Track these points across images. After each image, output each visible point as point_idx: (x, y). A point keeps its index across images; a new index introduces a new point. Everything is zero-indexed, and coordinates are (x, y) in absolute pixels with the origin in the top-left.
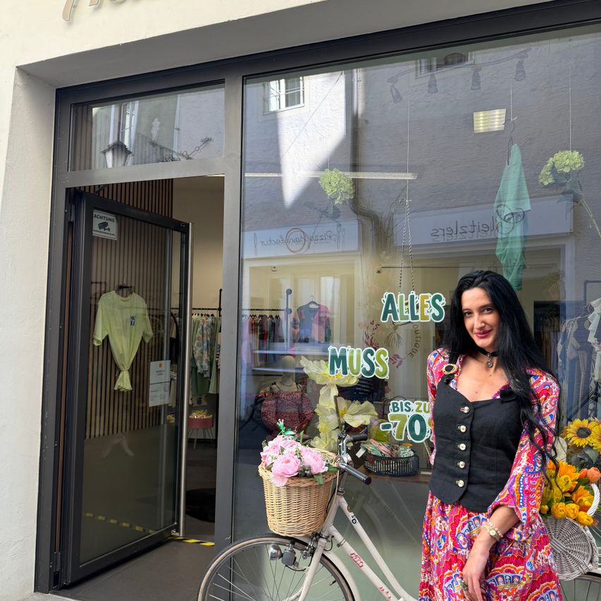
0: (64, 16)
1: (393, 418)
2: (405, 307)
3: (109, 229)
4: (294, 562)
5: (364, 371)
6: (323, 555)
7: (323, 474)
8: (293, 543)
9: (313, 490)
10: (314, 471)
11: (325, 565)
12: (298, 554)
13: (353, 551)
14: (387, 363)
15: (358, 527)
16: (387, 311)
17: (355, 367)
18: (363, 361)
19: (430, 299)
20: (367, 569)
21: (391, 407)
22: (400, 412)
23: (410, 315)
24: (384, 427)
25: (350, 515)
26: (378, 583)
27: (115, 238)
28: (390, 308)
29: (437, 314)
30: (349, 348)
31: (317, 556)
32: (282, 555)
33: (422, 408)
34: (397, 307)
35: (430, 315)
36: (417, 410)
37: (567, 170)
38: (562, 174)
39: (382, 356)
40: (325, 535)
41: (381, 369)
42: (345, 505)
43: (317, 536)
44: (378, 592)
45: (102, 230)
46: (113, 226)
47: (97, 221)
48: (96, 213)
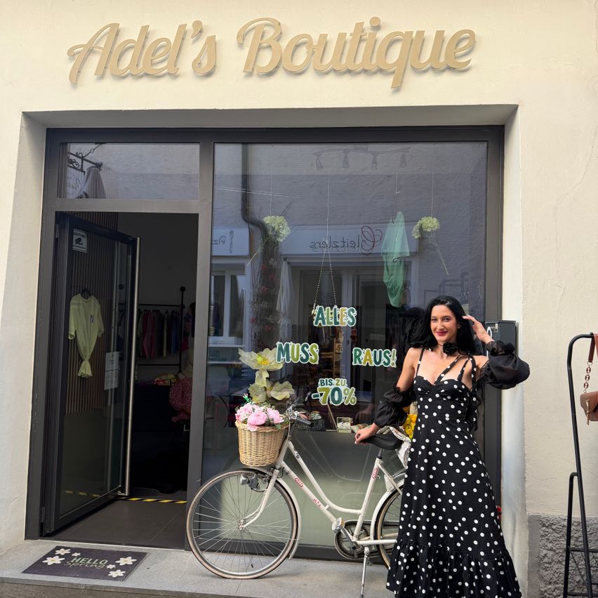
0: (71, 78)
1: (321, 390)
2: (330, 315)
3: (82, 244)
4: (257, 486)
5: (302, 359)
6: (277, 481)
7: (281, 424)
8: (257, 473)
9: (273, 435)
10: (275, 422)
11: (277, 488)
12: (260, 481)
13: (297, 477)
14: (317, 353)
15: (301, 461)
16: (318, 319)
17: (295, 357)
18: (301, 352)
19: (347, 311)
20: (305, 488)
21: (319, 383)
22: (325, 386)
23: (333, 321)
24: (314, 396)
25: (296, 453)
26: (313, 496)
27: (85, 250)
28: (320, 317)
29: (351, 321)
30: (291, 344)
31: (272, 481)
32: (249, 482)
33: (339, 383)
34: (325, 316)
35: (346, 322)
36: (337, 385)
37: (429, 230)
38: (426, 232)
39: (314, 349)
40: (278, 467)
41: (313, 357)
42: (292, 447)
43: (272, 467)
44: (312, 502)
45: (78, 245)
46: (84, 241)
47: (75, 237)
48: (75, 231)
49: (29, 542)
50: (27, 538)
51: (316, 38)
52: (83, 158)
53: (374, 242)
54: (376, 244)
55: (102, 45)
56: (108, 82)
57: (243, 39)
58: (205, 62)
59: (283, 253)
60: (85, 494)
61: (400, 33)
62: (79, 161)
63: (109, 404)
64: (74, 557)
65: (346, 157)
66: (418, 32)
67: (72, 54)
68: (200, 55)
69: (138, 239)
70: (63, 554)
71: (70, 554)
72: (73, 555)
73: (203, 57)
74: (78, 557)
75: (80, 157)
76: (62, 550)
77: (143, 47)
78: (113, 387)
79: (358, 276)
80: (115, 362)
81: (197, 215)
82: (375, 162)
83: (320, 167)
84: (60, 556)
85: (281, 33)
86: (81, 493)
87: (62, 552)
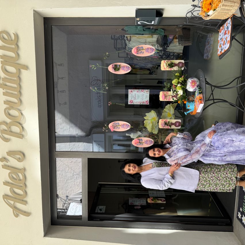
3: (102, 208)
27: (105, 207)
45: (102, 210)
46: (101, 207)
47: (99, 211)
48: (96, 211)
49: (234, 230)
50: (232, 231)
51: (5, 106)
52: (64, 204)
53: (98, 80)
54: (98, 79)
55: (12, 202)
56: (29, 199)
57: (7, 139)
58: (18, 156)
59: (103, 119)
60: (210, 204)
61: (2, 67)
62: (66, 205)
63: (171, 194)
64: (242, 210)
65: (60, 91)
66: (1, 58)
67: (17, 216)
68: (15, 159)
69: (99, 183)
70: (241, 215)
71: (241, 212)
72: (241, 211)
73: (16, 157)
74: (242, 209)
75: (64, 205)
76: (238, 215)
77: (12, 184)
78: (164, 193)
79: (112, 87)
80: (153, 192)
81: (89, 159)
82: (62, 78)
83: (65, 103)
84: (242, 217)
85: (4, 122)
86: (210, 206)
87: (240, 215)
